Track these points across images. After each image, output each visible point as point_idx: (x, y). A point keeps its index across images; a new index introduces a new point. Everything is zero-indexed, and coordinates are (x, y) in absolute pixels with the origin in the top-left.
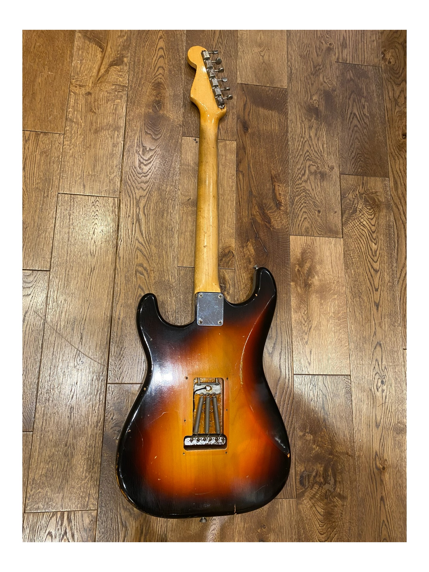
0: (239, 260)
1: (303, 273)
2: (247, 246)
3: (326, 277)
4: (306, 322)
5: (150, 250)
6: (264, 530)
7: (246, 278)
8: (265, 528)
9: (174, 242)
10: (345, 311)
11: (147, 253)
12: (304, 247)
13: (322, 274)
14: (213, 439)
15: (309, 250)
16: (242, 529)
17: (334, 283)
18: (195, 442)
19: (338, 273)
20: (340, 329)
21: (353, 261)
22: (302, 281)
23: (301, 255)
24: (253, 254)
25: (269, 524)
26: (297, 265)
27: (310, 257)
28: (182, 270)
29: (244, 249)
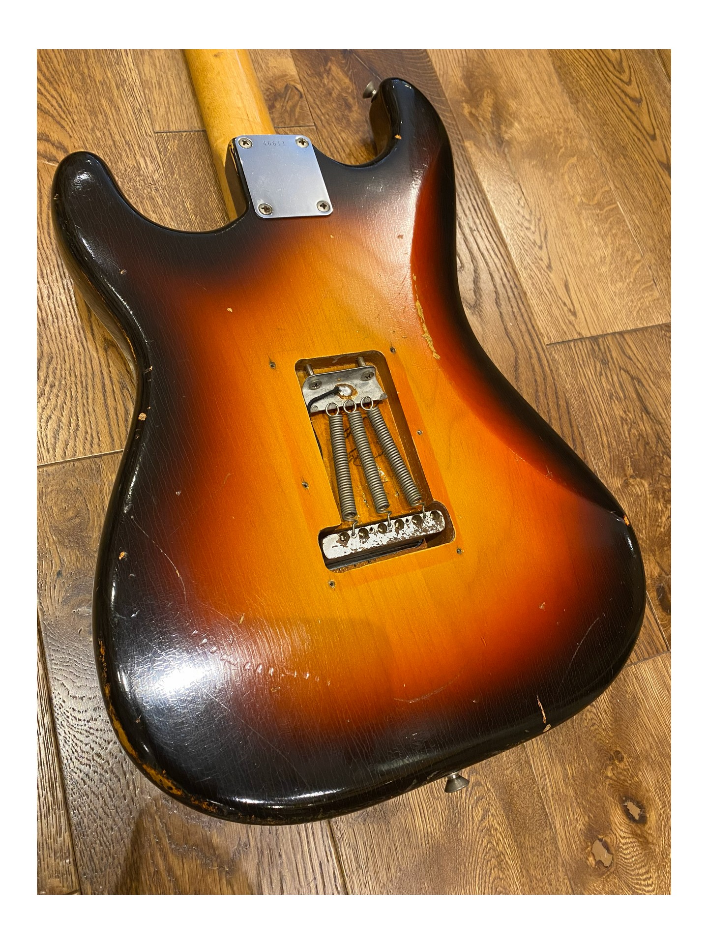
0: (318, 103)
1: (484, 119)
2: (328, 72)
3: (537, 121)
4: (530, 221)
6: (622, 765)
7: (350, 142)
8: (622, 758)
10: (607, 189)
12: (466, 64)
13: (526, 119)
14: (407, 521)
15: (478, 70)
16: (562, 784)
17: (559, 133)
18: (355, 544)
19: (561, 112)
20: (610, 229)
21: (580, 85)
22: (488, 137)
23: (465, 82)
24: (349, 88)
25: (629, 745)
26: (462, 102)
27: (486, 84)
28: (169, 140)
29: (323, 78)
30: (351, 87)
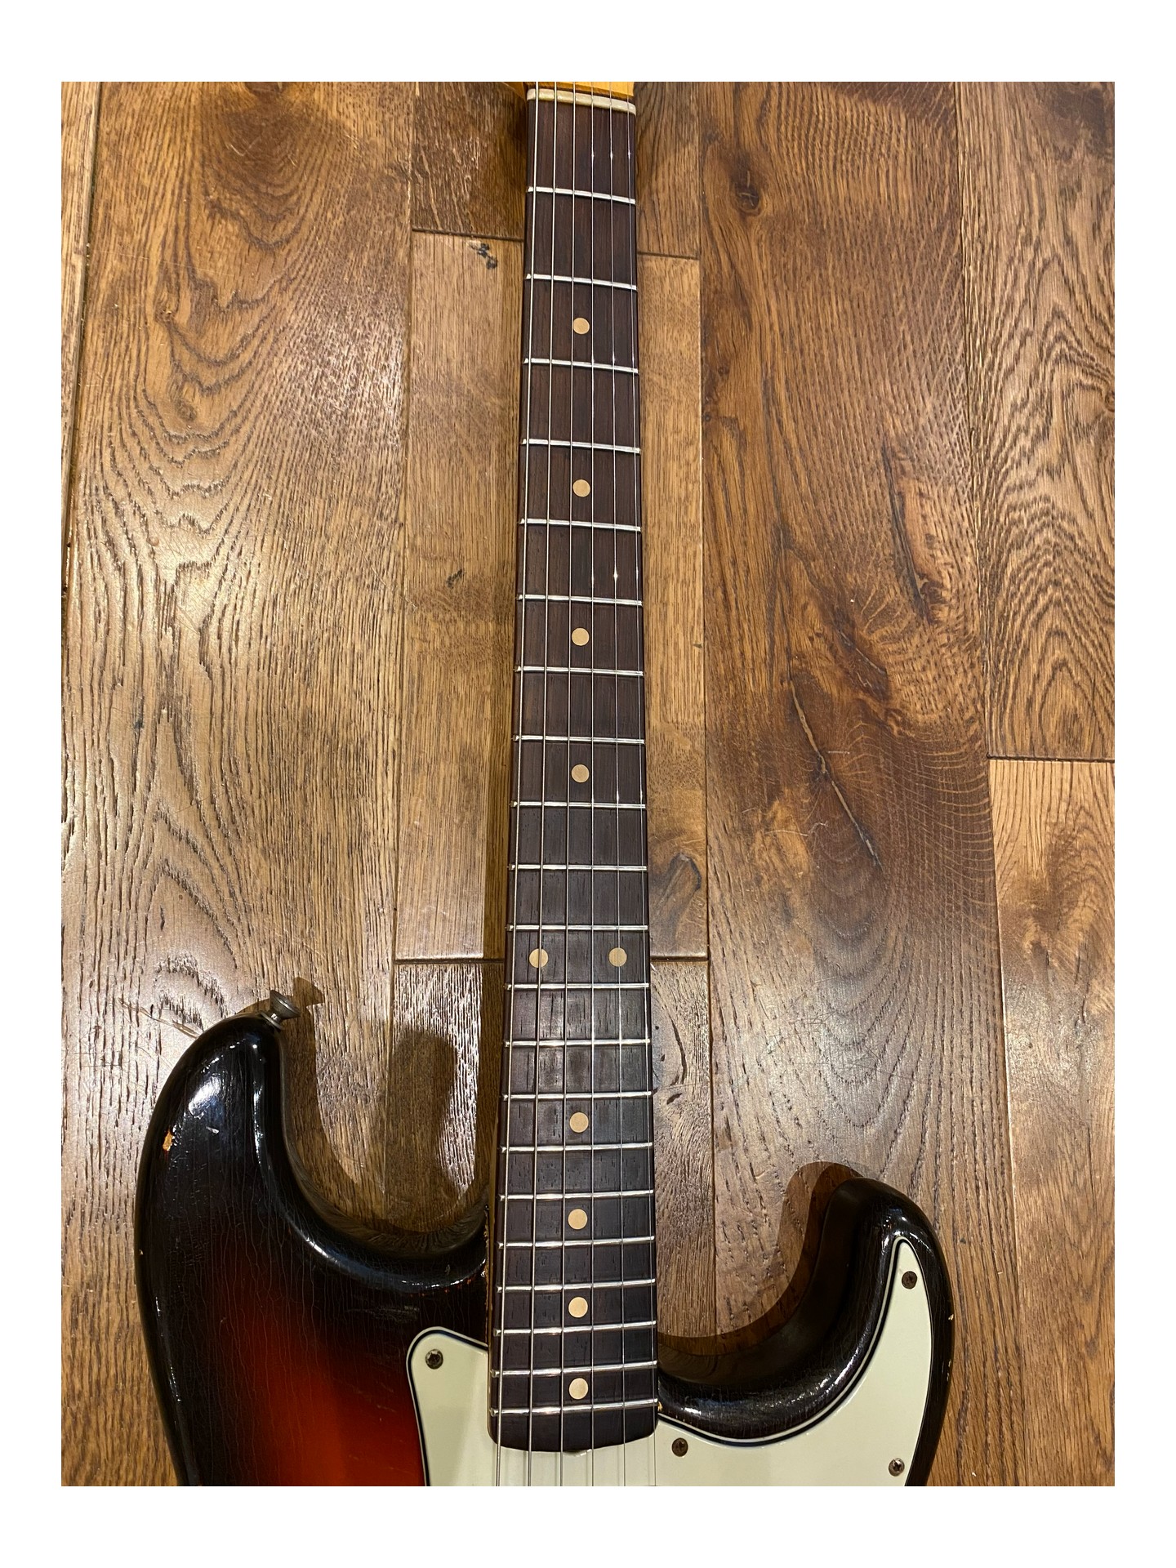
0: (729, 904)
1: (1061, 962)
2: (767, 825)
5: (234, 876)
9: (375, 818)
11: (218, 892)
12: (1062, 817)
15: (1086, 834)
23: (1047, 865)
24: (801, 869)
26: (1027, 917)
27: (1091, 872)
29: (753, 841)
30: (805, 867)
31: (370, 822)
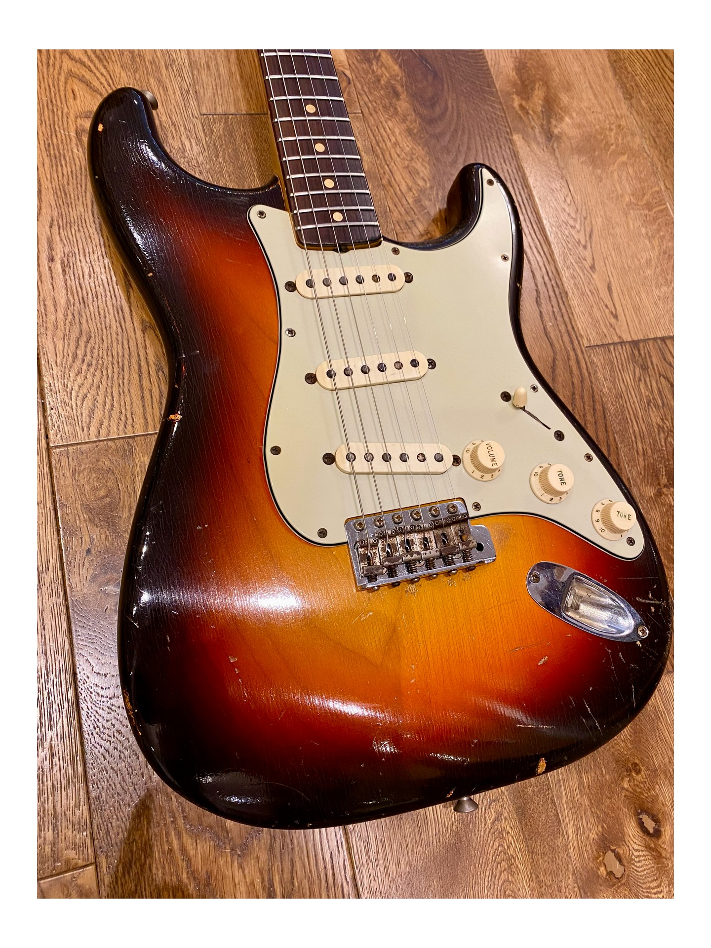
0: (366, 90)
1: (534, 112)
3: (588, 117)
4: (575, 220)
5: (108, 77)
6: (639, 778)
7: (396, 131)
8: (640, 770)
10: (657, 189)
11: (101, 83)
12: (518, 55)
13: (578, 113)
15: (531, 62)
16: (577, 793)
17: (611, 130)
19: (613, 107)
20: (658, 231)
21: (635, 80)
22: (537, 131)
23: (517, 74)
24: (398, 75)
25: (648, 758)
26: (513, 94)
27: (538, 76)
28: (215, 123)
29: (372, 64)
30: (400, 74)
31: (174, 56)
